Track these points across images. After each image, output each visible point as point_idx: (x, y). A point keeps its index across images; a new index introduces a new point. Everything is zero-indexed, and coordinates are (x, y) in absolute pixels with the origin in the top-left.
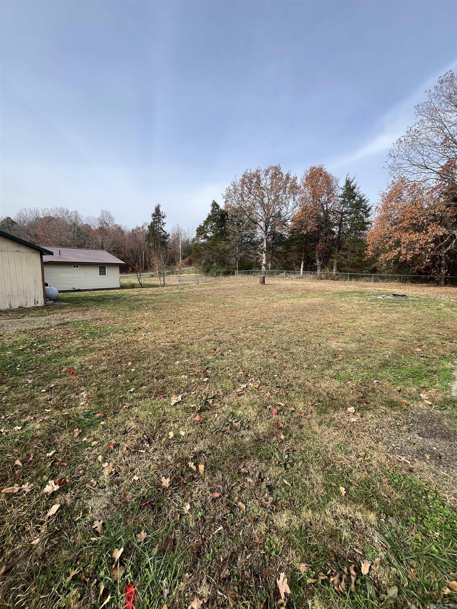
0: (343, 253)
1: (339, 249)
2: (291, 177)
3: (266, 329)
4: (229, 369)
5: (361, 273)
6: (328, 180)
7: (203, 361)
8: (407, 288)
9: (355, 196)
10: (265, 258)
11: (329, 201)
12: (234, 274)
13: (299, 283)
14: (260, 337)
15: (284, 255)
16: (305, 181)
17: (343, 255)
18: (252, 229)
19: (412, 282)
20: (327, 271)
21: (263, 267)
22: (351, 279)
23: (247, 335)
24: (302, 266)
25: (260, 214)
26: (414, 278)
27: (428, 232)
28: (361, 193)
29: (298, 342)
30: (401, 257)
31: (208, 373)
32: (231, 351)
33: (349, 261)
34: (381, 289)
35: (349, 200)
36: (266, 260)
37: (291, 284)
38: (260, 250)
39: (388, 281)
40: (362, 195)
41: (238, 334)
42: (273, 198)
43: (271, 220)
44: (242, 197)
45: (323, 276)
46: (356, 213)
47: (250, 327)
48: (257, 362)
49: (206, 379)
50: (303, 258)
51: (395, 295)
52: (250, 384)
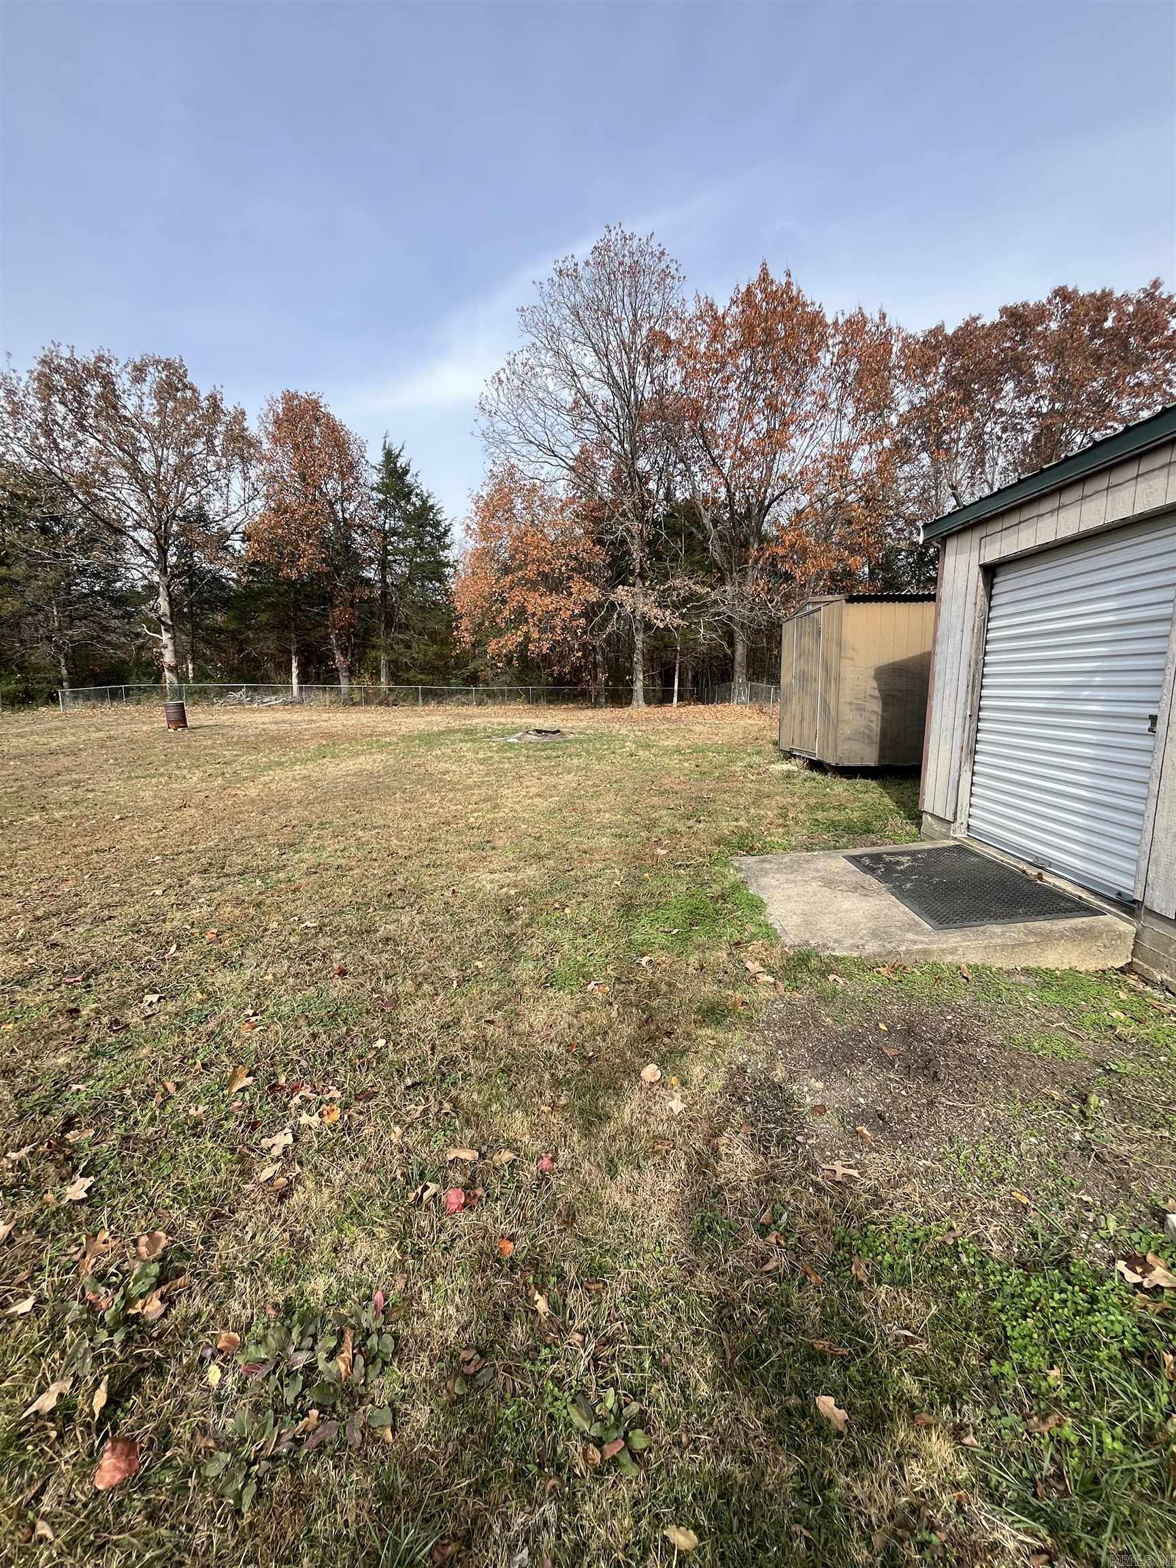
0: (400, 636)
1: (389, 625)
2: (228, 405)
3: (263, 873)
4: (179, 1086)
5: (448, 685)
6: (337, 439)
7: (27, 1093)
8: (547, 713)
9: (410, 493)
10: (171, 648)
11: (346, 497)
12: (52, 699)
13: (297, 717)
14: (252, 911)
15: (234, 638)
16: (271, 428)
17: (402, 641)
18: (107, 550)
19: (549, 702)
20: (367, 682)
21: (167, 674)
22: (426, 703)
23: (195, 913)
24: (295, 671)
25: (133, 505)
26: (550, 693)
27: (570, 594)
28: (423, 488)
29: (389, 896)
30: (531, 647)
31: (76, 1148)
32: (155, 998)
33: (415, 655)
34: (503, 720)
35: (397, 503)
36: (176, 652)
37: (276, 723)
38: (148, 621)
39: (503, 701)
40: (426, 494)
41: (159, 917)
42: (173, 459)
43: (175, 528)
44: (48, 433)
45: (357, 696)
46: (419, 537)
47: (195, 881)
48: (285, 1009)
49: (77, 1189)
50: (293, 648)
51: (539, 731)
52: (305, 1119)
